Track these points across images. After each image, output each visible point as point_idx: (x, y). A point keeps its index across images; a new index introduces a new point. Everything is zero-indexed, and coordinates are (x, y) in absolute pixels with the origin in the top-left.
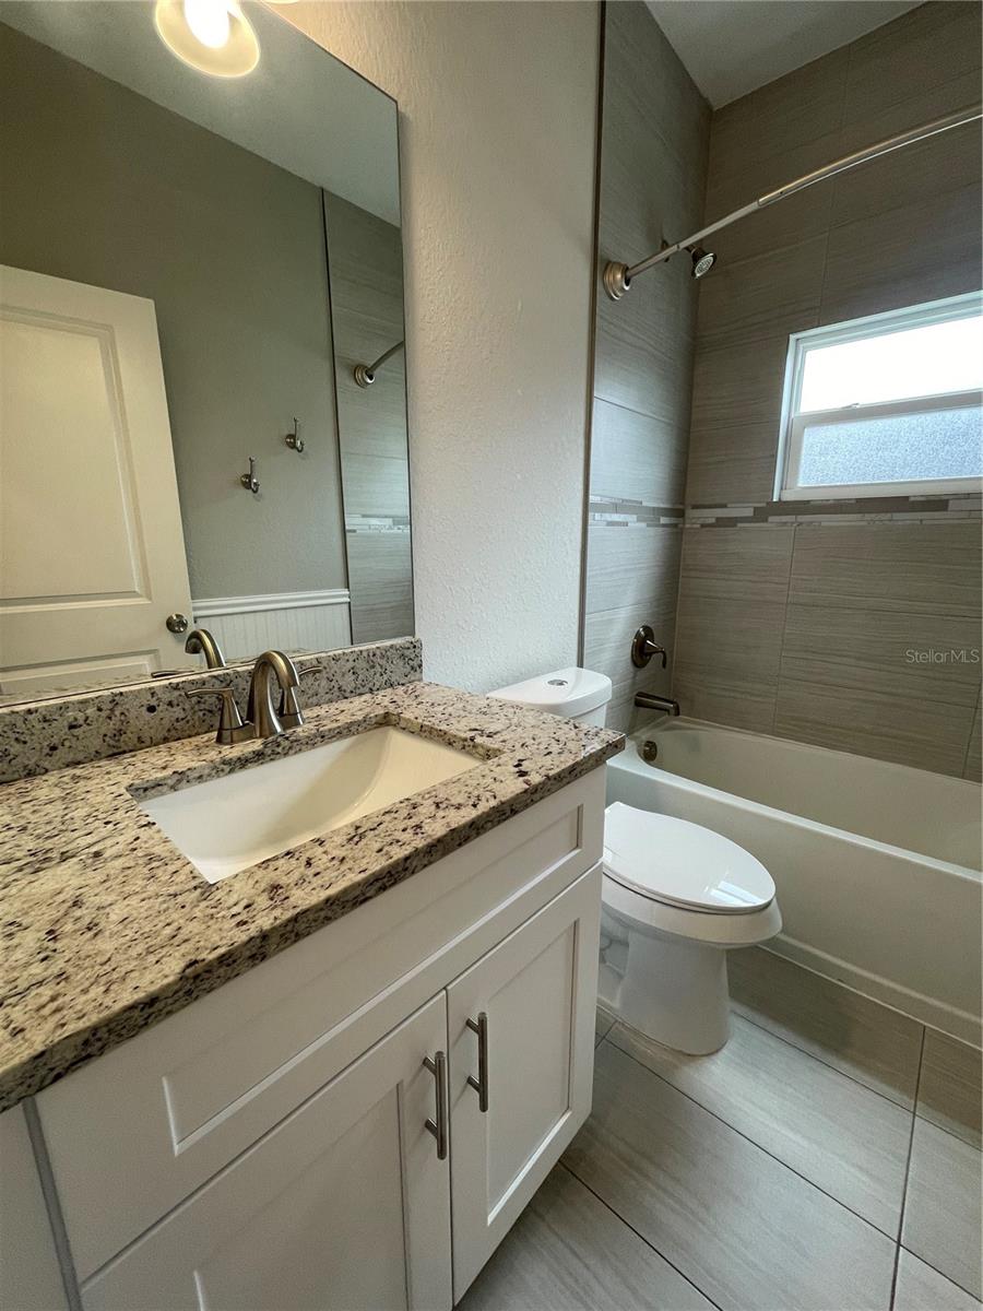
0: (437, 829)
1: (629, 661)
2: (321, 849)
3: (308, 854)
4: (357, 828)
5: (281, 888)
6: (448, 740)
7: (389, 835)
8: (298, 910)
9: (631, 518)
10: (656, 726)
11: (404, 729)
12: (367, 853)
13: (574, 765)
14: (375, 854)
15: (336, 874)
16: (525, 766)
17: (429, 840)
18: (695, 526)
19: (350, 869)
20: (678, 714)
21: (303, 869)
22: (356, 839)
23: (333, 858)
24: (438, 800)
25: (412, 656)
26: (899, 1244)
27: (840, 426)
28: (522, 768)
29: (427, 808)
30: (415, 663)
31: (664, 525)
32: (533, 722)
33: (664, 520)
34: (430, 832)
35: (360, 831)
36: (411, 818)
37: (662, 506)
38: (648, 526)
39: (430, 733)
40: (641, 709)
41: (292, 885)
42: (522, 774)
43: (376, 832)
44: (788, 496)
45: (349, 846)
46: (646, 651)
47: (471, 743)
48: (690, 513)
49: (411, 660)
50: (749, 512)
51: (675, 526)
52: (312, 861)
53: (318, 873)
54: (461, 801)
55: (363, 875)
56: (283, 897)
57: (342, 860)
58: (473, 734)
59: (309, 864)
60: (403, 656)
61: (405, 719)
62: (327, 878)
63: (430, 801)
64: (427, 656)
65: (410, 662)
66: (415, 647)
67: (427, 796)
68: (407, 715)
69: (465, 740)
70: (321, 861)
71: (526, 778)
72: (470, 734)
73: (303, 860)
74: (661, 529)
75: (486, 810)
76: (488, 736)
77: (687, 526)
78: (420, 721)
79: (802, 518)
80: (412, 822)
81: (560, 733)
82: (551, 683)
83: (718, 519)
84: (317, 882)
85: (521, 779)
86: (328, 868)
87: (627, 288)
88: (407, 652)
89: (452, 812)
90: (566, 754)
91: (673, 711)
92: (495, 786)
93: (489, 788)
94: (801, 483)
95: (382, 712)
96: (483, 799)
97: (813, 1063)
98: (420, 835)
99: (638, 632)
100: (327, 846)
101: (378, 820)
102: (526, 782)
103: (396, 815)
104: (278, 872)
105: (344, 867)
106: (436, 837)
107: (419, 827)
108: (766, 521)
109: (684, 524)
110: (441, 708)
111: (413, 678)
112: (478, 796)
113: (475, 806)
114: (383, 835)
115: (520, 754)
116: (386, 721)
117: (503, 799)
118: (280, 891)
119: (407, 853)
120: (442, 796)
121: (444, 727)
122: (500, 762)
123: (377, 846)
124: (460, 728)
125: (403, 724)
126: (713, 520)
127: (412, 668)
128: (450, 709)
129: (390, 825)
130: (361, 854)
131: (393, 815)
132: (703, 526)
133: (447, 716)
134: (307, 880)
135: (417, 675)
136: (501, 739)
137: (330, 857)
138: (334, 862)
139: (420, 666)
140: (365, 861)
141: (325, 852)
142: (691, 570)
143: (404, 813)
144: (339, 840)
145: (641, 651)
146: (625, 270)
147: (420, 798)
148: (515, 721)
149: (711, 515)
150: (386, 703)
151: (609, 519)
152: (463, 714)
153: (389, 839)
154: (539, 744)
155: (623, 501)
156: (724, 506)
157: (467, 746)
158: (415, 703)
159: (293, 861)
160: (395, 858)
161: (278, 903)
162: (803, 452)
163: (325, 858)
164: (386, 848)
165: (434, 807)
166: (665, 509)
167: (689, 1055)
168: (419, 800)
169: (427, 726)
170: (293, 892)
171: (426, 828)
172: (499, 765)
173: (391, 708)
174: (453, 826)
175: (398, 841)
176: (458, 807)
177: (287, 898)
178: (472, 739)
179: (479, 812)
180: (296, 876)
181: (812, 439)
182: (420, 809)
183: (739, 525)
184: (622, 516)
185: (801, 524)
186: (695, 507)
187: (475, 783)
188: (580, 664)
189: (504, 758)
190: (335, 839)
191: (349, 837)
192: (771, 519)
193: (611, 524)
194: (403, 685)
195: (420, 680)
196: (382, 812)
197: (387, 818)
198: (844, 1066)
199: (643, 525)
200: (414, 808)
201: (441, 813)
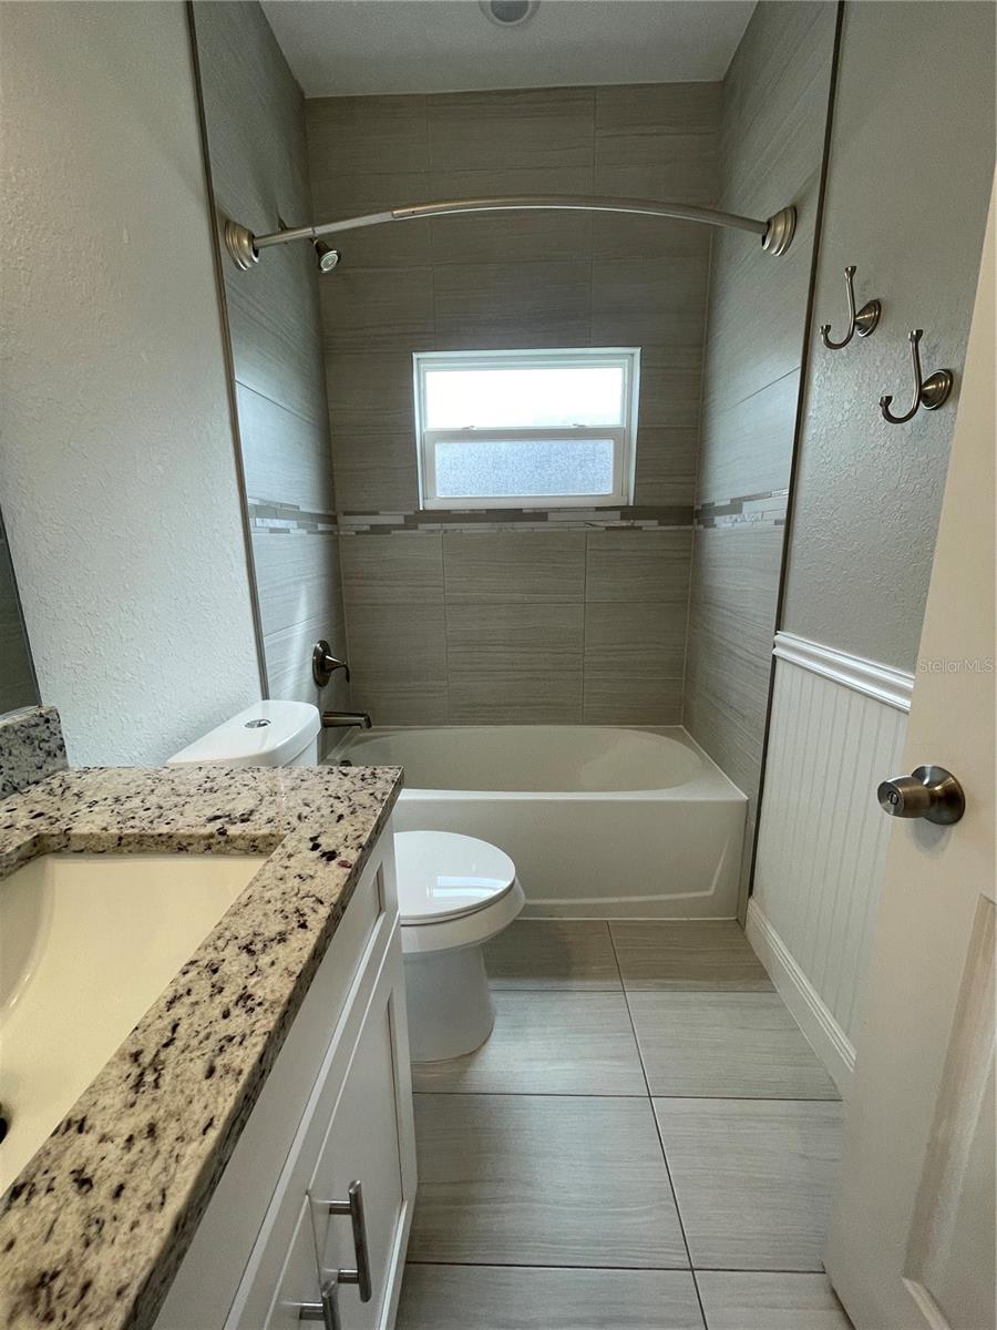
0: (275, 987)
1: (312, 681)
2: (89, 1139)
3: (69, 1163)
4: (136, 1056)
5: (55, 1275)
6: (178, 846)
7: (207, 1037)
8: (132, 1292)
9: (291, 524)
10: (344, 744)
11: (81, 851)
12: (191, 1089)
13: (378, 821)
14: (206, 1084)
15: (159, 1164)
16: (327, 843)
17: (279, 1010)
18: (349, 533)
19: (180, 1139)
20: (369, 726)
21: (77, 1202)
22: (149, 1078)
23: (130, 1139)
24: (244, 942)
25: (45, 736)
26: (650, 1096)
27: (464, 444)
28: (324, 848)
29: (234, 964)
30: (53, 745)
31: (322, 533)
32: (289, 783)
33: (321, 527)
34: (270, 997)
35: (146, 1059)
36: (221, 990)
37: (317, 511)
38: (309, 533)
39: (140, 843)
40: (329, 729)
41: (77, 1250)
42: (330, 856)
43: (179, 1044)
44: (431, 505)
45: (144, 1099)
46: (327, 668)
47: (222, 839)
48: (343, 520)
49: (46, 742)
50: (400, 520)
51: (331, 533)
52: (89, 1171)
53: (121, 1188)
54: (280, 928)
55: (213, 1134)
56: (75, 1291)
57: (152, 1131)
58: (218, 824)
59: (83, 1182)
60: (29, 740)
61: (82, 837)
62: (146, 1186)
63: (232, 950)
64: (69, 730)
65: (42, 745)
66: (47, 721)
67: (221, 943)
68: (81, 828)
69: (211, 836)
70: (109, 1163)
71: (338, 860)
72: (213, 827)
73: (64, 1180)
74: (320, 536)
75: (322, 925)
76: (243, 821)
77: (342, 533)
78: (114, 831)
79: (447, 526)
80: (229, 996)
81: (332, 787)
82: (249, 725)
83: (372, 526)
84: (129, 1208)
85: (333, 862)
86: (134, 1164)
87: (255, 259)
88: (34, 732)
89: (278, 951)
90: (360, 811)
91: (364, 724)
92: (306, 887)
93: (302, 894)
94: (440, 494)
95: (28, 838)
96: (306, 910)
97: (555, 997)
98: (258, 1009)
99: (316, 649)
100: (99, 1123)
101: (167, 1021)
102: (343, 864)
103: (193, 998)
104: (21, 1247)
105: (166, 1142)
106: (284, 1000)
107: (245, 997)
108: (416, 528)
109: (338, 531)
110: (136, 802)
111: (51, 769)
112: (298, 911)
113: (303, 926)
114: (194, 1042)
115: (306, 831)
116: (40, 848)
117: (334, 900)
118: (57, 1285)
119: (259, 1048)
120: (244, 933)
121: (164, 829)
122: (289, 850)
123: (199, 1067)
124: (191, 820)
125: (76, 845)
126: (368, 528)
127: (49, 753)
128: (152, 800)
129: (195, 1019)
130: (181, 1100)
131: (187, 1000)
132: (357, 533)
133: (154, 812)
134: (106, 1216)
135: (59, 762)
136: (265, 818)
137: (121, 1141)
138: (139, 1144)
139: (61, 747)
140: (197, 1106)
141: (103, 1139)
142: (351, 578)
143: (202, 988)
144: (115, 1099)
145: (322, 669)
146: (252, 237)
147: (210, 949)
148: (263, 788)
149: (365, 522)
150: (26, 822)
151: (271, 526)
152: (181, 800)
153: (212, 1044)
154: (319, 809)
155: (281, 505)
156: (375, 513)
157: (217, 843)
158: (83, 807)
159: (42, 1200)
160: (247, 1070)
161: (72, 1314)
162: (437, 466)
163: (113, 1150)
164: (219, 1062)
165: (244, 955)
166: (319, 515)
167: (470, 1054)
168: (211, 955)
169: (129, 835)
170: (91, 1264)
171: (259, 994)
172: (290, 856)
173: (42, 826)
174: (298, 969)
175: (231, 1039)
176: (282, 938)
177: (86, 1287)
178: (222, 832)
179: (318, 933)
180: (71, 1225)
181: (444, 455)
182: (225, 968)
183: (393, 532)
184: (282, 521)
185: (446, 531)
186: (346, 514)
187: (276, 893)
188: (266, 696)
189: (290, 843)
190: (105, 1100)
191: (131, 1081)
192: (421, 526)
193: (273, 530)
194: (37, 783)
195: (65, 768)
196: (163, 1004)
197: (180, 1010)
198: (575, 984)
199: (304, 532)
200: (215, 971)
201: (264, 960)
